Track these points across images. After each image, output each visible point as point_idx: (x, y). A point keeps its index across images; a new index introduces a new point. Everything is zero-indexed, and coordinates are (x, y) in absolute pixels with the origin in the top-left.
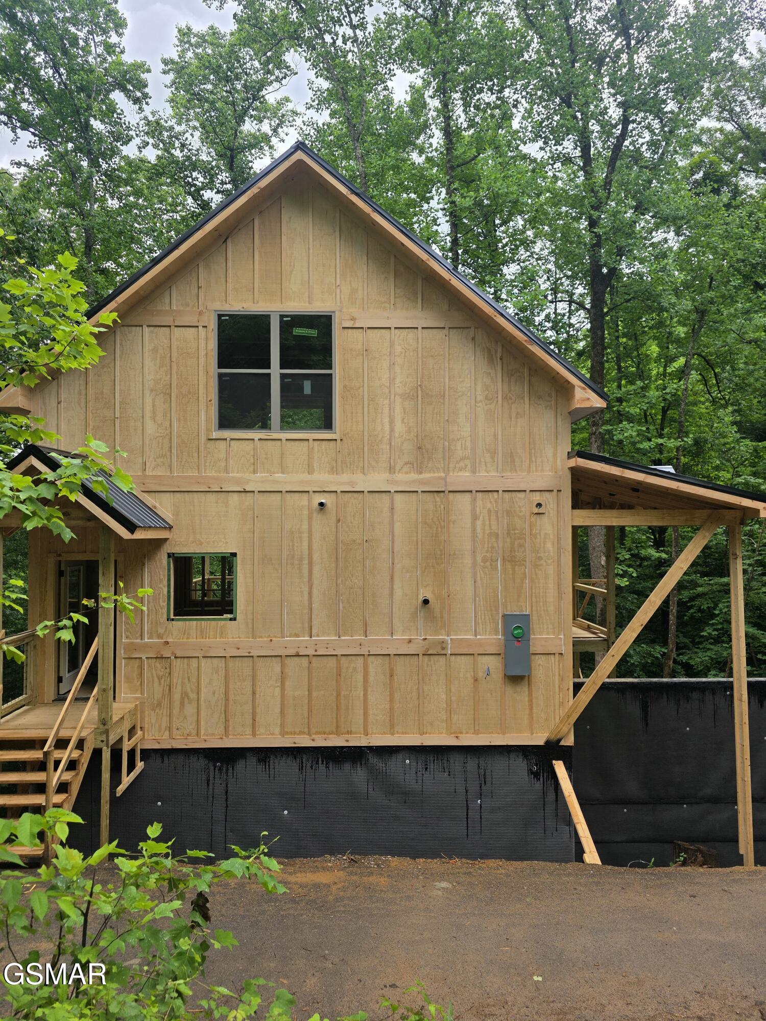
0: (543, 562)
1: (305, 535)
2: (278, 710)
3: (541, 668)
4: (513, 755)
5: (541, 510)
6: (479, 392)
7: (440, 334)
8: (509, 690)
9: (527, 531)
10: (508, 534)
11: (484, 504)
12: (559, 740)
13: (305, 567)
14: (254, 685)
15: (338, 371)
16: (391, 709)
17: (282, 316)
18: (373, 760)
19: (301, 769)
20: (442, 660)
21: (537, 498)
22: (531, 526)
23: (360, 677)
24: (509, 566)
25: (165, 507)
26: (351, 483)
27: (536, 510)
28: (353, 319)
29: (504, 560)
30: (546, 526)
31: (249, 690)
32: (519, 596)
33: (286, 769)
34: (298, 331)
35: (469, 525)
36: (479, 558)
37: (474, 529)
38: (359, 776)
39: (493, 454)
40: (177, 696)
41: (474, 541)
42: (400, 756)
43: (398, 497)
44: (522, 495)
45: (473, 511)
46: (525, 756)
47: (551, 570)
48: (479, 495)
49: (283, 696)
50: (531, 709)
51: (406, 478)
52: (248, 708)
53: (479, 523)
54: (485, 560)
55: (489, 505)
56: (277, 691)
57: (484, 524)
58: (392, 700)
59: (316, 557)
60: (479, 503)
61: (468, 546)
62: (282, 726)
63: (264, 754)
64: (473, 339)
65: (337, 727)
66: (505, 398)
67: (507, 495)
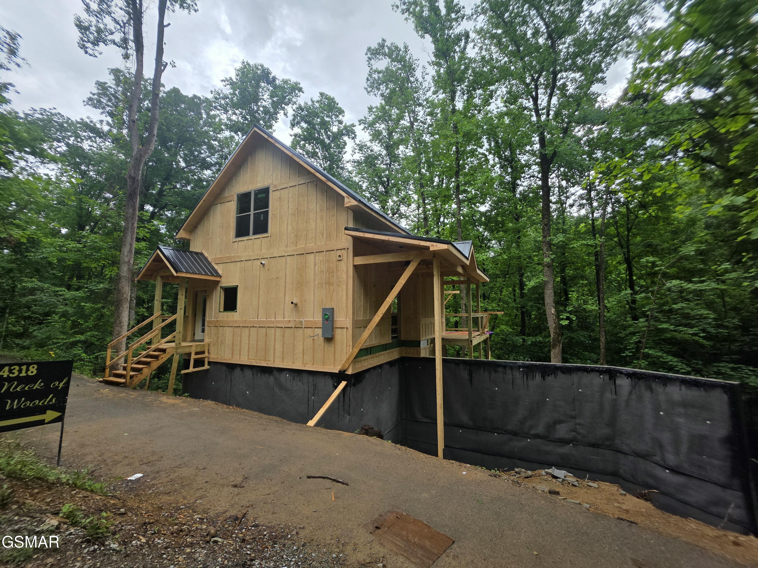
0: (341, 283)
1: (258, 277)
2: (247, 349)
3: (339, 335)
4: (327, 377)
5: (341, 259)
6: (318, 208)
7: (304, 186)
8: (326, 345)
9: (335, 269)
10: (328, 271)
11: (319, 257)
12: (345, 371)
13: (258, 290)
14: (241, 338)
15: (270, 209)
16: (283, 351)
17: (255, 191)
18: (275, 373)
19: (253, 375)
20: (301, 330)
21: (339, 253)
22: (337, 266)
23: (273, 336)
24: (327, 286)
25: (220, 269)
26: (273, 254)
27: (339, 259)
28: (276, 187)
29: (326, 283)
30: (343, 265)
31: (239, 340)
32: (331, 300)
33: (248, 373)
34: (259, 196)
35: (313, 268)
36: (316, 283)
37: (315, 270)
38: (271, 380)
39: (322, 234)
40: (220, 342)
41: (314, 275)
42: (285, 372)
43: (288, 258)
44: (333, 252)
45: (315, 261)
46: (332, 378)
47: (344, 287)
48: (317, 254)
49: (249, 343)
50: (334, 355)
51: (291, 250)
52: (239, 347)
53: (317, 267)
54: (318, 284)
55: (321, 258)
56: (247, 341)
57: (318, 267)
58: (283, 348)
59: (261, 286)
60: (317, 258)
61: (312, 278)
62: (248, 356)
63: (243, 367)
64: (316, 185)
65: (265, 358)
66: (327, 209)
67: (328, 252)
